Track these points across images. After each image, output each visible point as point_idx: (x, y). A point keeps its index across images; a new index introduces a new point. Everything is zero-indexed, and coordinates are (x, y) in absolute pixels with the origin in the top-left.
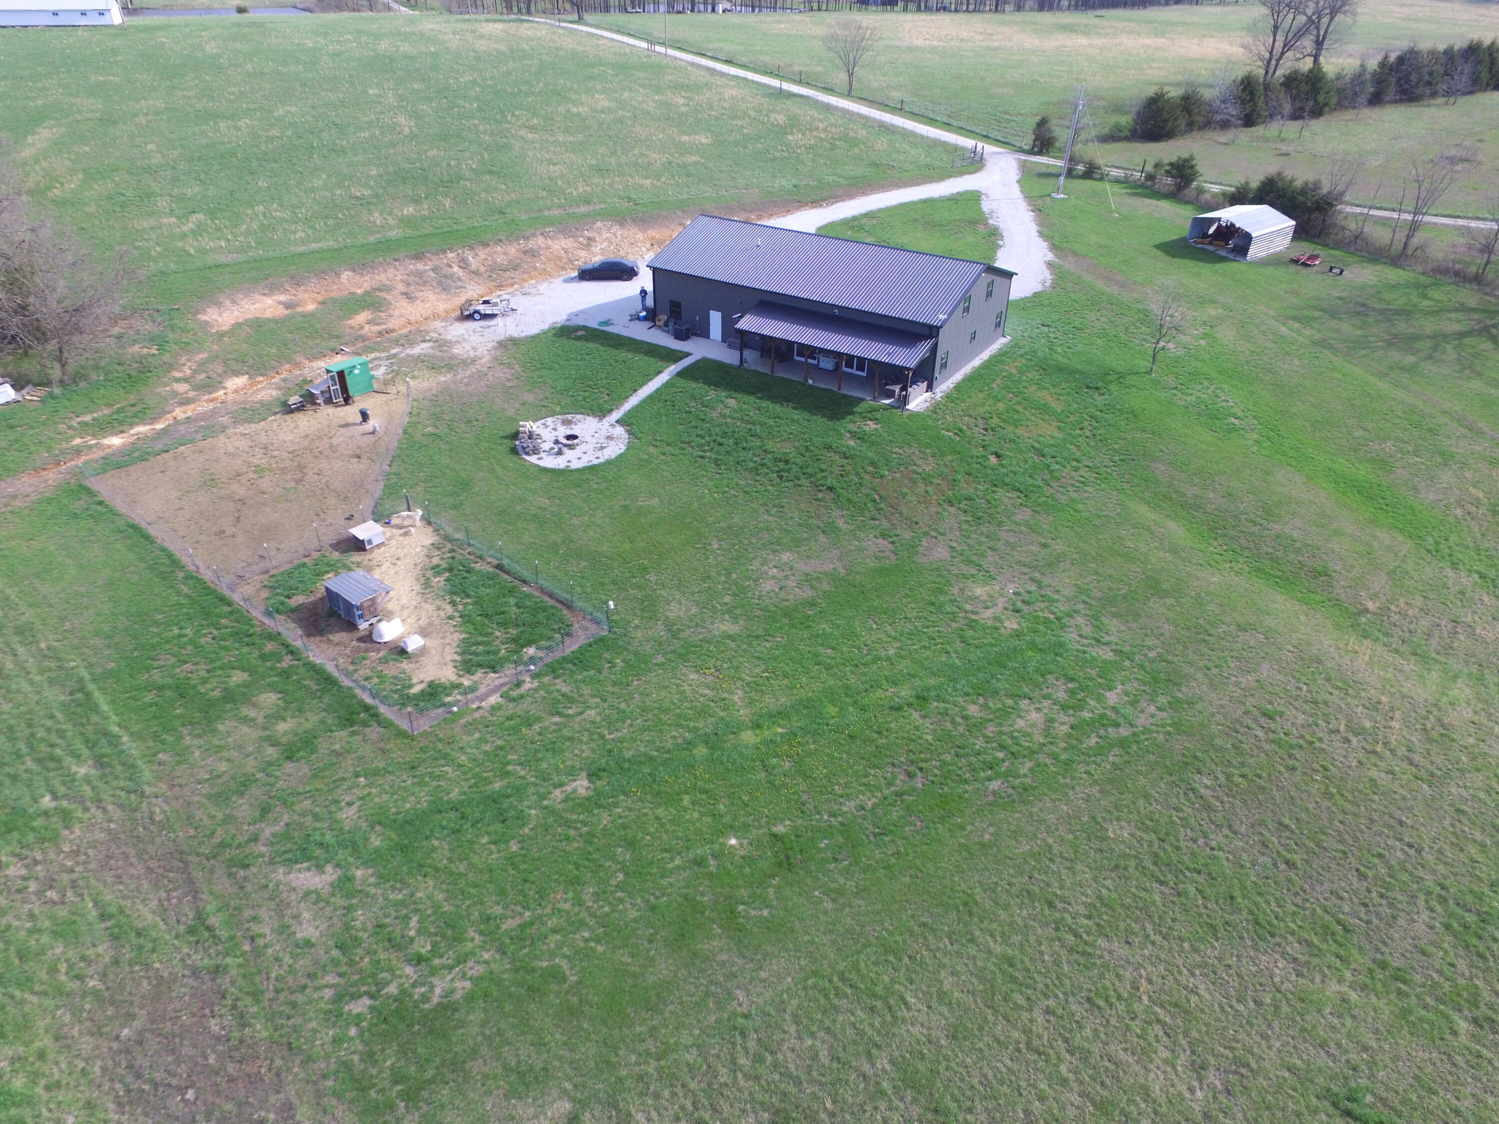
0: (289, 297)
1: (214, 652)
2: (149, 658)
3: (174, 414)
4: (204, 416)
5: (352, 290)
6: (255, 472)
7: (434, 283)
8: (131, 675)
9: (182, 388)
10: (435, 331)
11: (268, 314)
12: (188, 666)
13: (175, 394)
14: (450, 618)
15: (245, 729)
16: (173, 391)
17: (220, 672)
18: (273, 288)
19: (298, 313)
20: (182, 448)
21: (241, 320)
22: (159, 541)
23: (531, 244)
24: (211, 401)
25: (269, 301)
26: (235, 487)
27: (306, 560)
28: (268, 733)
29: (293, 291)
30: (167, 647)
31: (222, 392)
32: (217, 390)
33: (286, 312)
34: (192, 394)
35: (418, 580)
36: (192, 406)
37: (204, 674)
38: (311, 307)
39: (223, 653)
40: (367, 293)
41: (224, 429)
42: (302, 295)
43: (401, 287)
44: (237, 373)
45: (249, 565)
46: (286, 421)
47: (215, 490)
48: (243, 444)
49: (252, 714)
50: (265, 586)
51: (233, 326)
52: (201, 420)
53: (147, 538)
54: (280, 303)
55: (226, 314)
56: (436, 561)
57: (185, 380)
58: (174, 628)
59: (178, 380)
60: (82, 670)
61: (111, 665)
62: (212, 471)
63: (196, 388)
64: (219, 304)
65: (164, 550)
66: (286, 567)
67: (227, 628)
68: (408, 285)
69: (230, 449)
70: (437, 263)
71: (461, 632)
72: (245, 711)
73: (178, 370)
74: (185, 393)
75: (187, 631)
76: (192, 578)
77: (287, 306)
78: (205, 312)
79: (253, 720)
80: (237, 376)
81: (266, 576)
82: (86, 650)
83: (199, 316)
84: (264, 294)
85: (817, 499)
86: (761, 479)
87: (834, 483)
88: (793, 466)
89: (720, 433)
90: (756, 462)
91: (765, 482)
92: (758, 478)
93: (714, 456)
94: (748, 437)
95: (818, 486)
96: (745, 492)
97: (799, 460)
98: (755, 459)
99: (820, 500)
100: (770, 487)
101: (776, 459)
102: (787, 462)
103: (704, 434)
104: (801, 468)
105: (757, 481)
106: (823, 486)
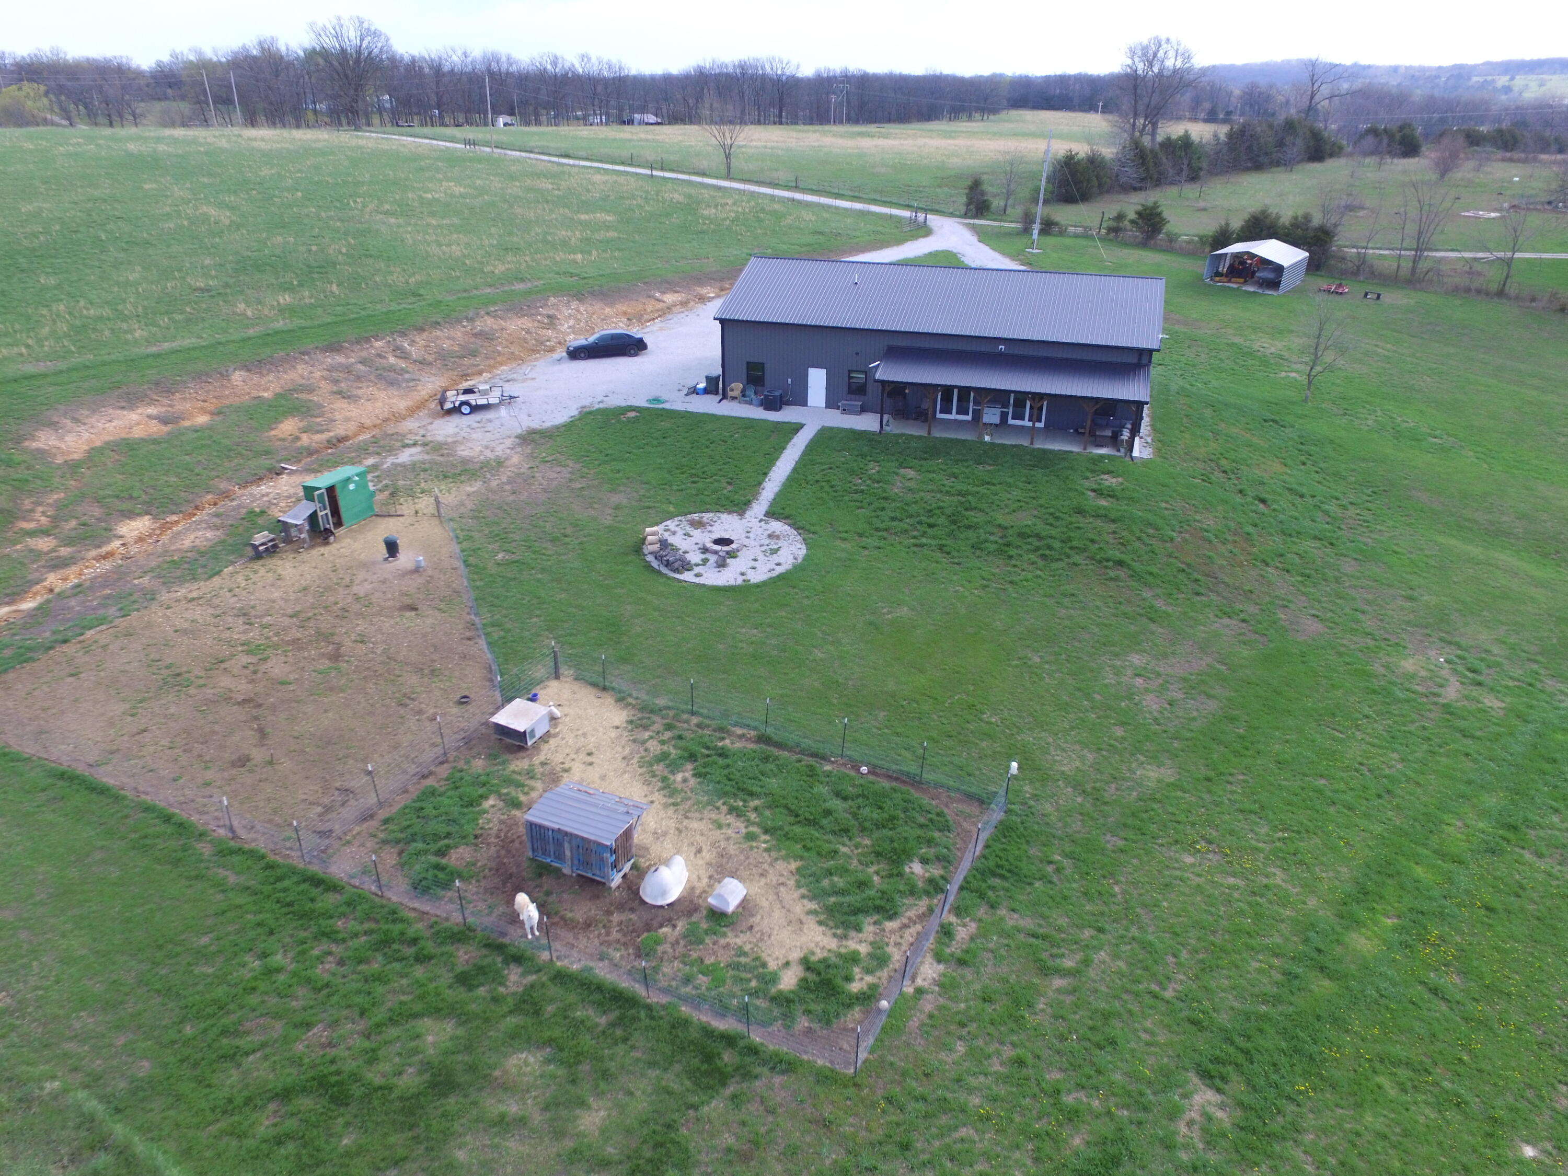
0: (163, 409)
1: (359, 992)
2: (224, 1032)
3: (47, 583)
4: (104, 581)
5: (255, 393)
6: (249, 653)
7: (372, 378)
8: (200, 1081)
9: (44, 544)
10: (410, 432)
11: (138, 433)
12: (319, 1032)
13: (36, 555)
14: (750, 837)
15: (513, 1145)
16: (31, 551)
17: (393, 1032)
18: (132, 400)
19: (187, 429)
20: (89, 634)
21: (98, 444)
22: (129, 794)
23: (479, 325)
24: (104, 557)
25: (134, 416)
26: (225, 681)
27: (429, 782)
28: (569, 1144)
29: (166, 401)
30: (253, 1000)
31: (116, 544)
32: (108, 541)
33: (166, 429)
34: (64, 551)
35: (647, 783)
36: (75, 568)
37: (359, 1043)
38: (202, 419)
39: (379, 989)
40: (278, 396)
41: (150, 596)
42: (181, 406)
43: (325, 386)
44: (131, 515)
45: (328, 809)
46: (256, 572)
47: (192, 691)
48: (199, 614)
49: (513, 1108)
50: (384, 842)
51: (88, 452)
52: (103, 586)
53: (102, 791)
54: (150, 417)
55: (70, 438)
56: (654, 747)
57: (45, 532)
58: (248, 958)
59: (32, 534)
60: (81, 1095)
61: (144, 1068)
62: (169, 661)
63: (68, 541)
64: (54, 426)
65: (148, 809)
66: (401, 801)
67: (356, 935)
68: (336, 382)
69: (179, 623)
70: (364, 354)
71: (786, 858)
72: (494, 1106)
73: (24, 519)
74: (53, 550)
75: (278, 959)
76: (233, 852)
77: (164, 421)
78: (33, 438)
79: (521, 1121)
80: (130, 518)
81: (374, 823)
82: (69, 1046)
83: (27, 444)
84: (123, 408)
85: (1111, 579)
86: (1018, 563)
87: (1118, 555)
88: (1051, 541)
89: (922, 512)
90: (996, 542)
91: (1025, 566)
92: (1013, 562)
93: (933, 542)
94: (964, 512)
95: (1100, 562)
96: (1011, 582)
97: (1053, 532)
98: (992, 538)
99: (1116, 579)
100: (1039, 573)
101: (1022, 535)
102: (1038, 536)
103: (899, 516)
104: (1063, 541)
105: (1015, 566)
106: (1108, 560)
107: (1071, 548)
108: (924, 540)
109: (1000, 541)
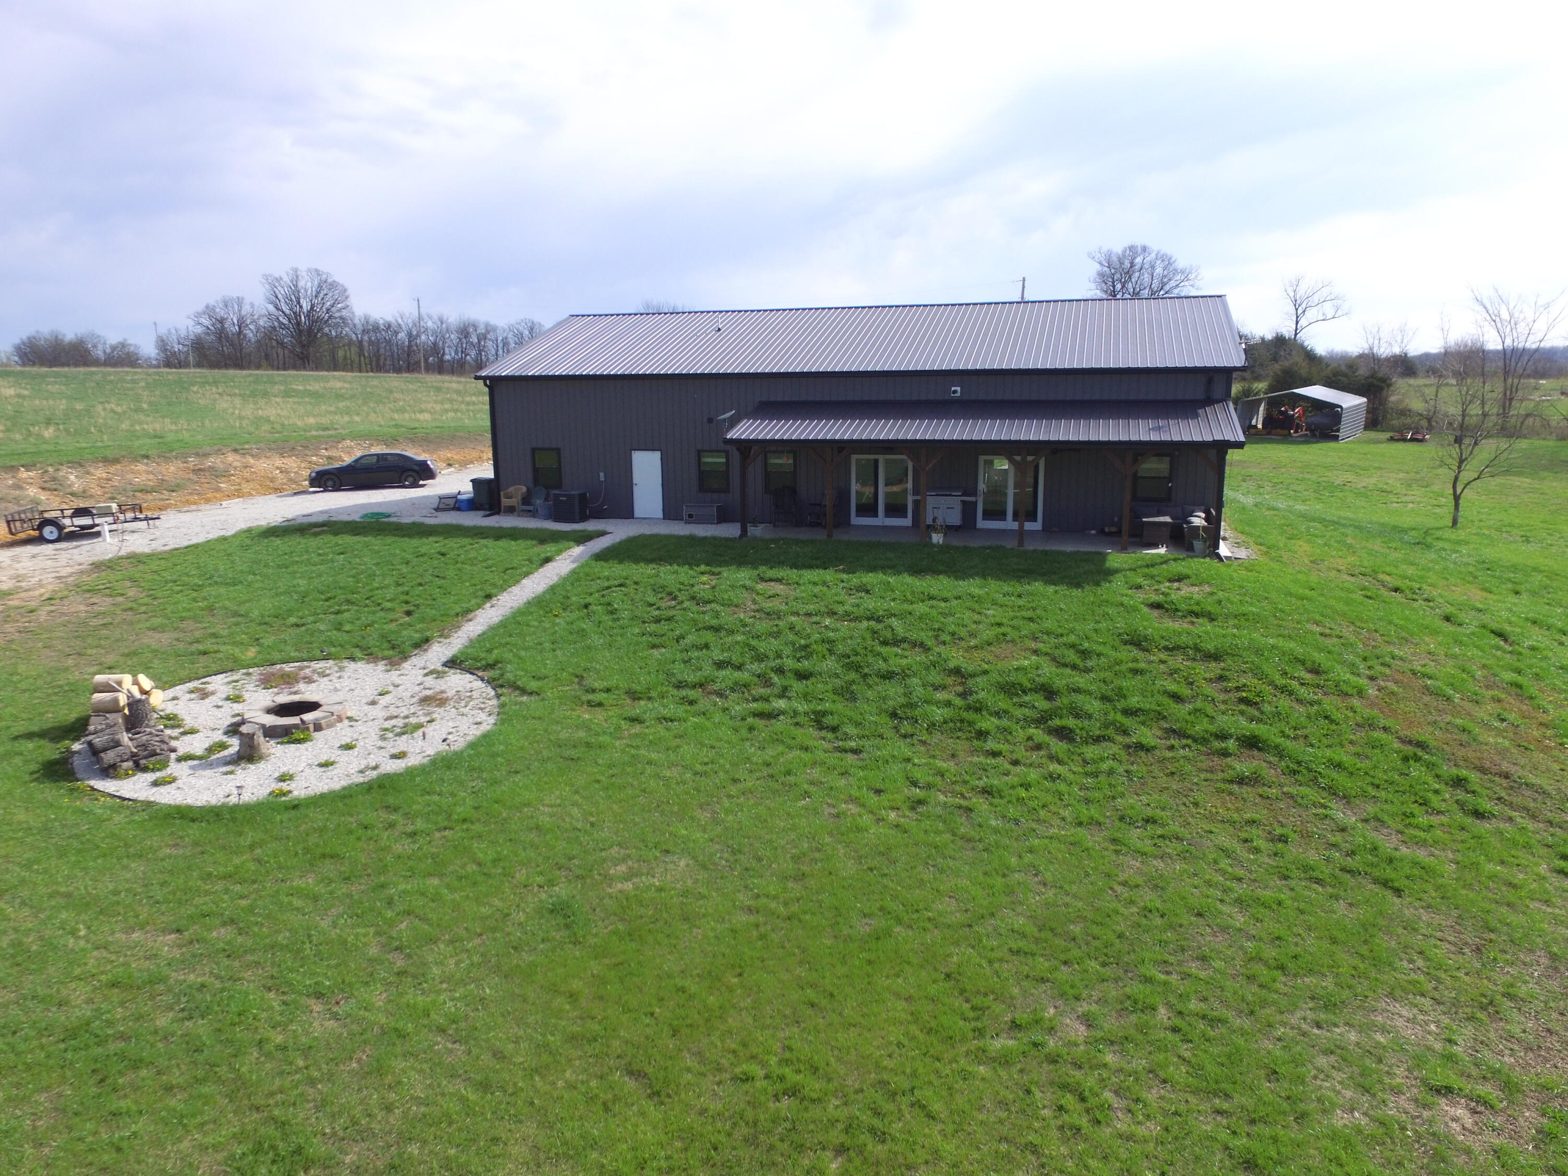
23: (212, 462)
85: (1241, 781)
86: (1003, 747)
87: (1245, 726)
88: (1080, 699)
89: (787, 651)
90: (948, 704)
91: (1021, 753)
92: (991, 745)
93: (802, 707)
94: (879, 648)
95: (1204, 741)
96: (986, 792)
97: (1080, 680)
98: (940, 696)
99: (1254, 780)
100: (1054, 767)
101: (1010, 689)
102: (1049, 693)
103: (736, 659)
104: (1104, 698)
105: (995, 754)
106: (1222, 736)
107: (1127, 712)
108: (781, 704)
109: (958, 702)
